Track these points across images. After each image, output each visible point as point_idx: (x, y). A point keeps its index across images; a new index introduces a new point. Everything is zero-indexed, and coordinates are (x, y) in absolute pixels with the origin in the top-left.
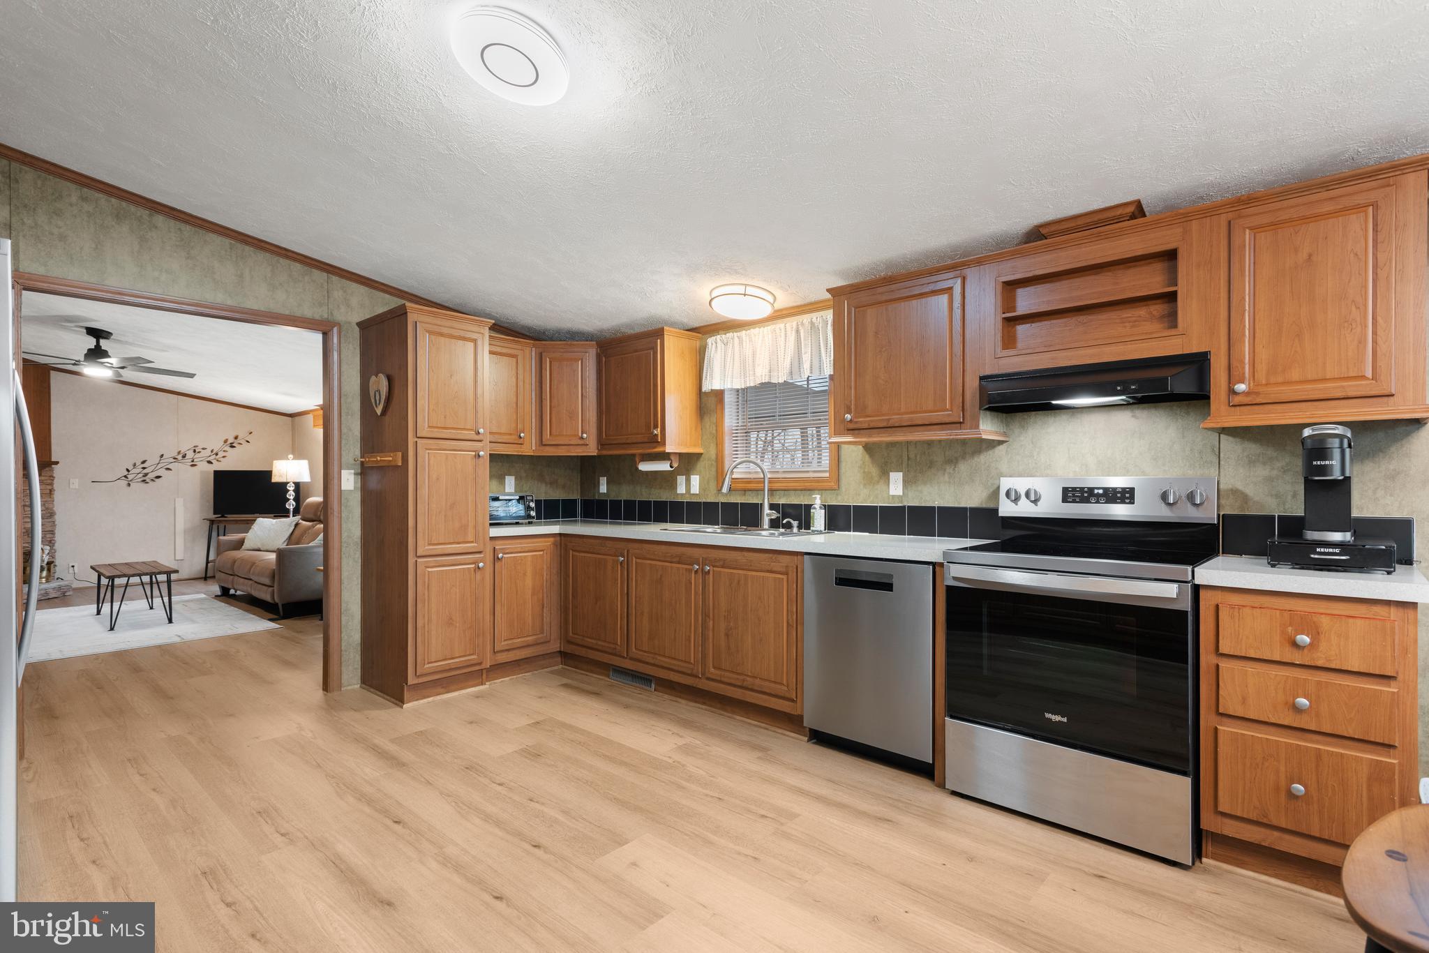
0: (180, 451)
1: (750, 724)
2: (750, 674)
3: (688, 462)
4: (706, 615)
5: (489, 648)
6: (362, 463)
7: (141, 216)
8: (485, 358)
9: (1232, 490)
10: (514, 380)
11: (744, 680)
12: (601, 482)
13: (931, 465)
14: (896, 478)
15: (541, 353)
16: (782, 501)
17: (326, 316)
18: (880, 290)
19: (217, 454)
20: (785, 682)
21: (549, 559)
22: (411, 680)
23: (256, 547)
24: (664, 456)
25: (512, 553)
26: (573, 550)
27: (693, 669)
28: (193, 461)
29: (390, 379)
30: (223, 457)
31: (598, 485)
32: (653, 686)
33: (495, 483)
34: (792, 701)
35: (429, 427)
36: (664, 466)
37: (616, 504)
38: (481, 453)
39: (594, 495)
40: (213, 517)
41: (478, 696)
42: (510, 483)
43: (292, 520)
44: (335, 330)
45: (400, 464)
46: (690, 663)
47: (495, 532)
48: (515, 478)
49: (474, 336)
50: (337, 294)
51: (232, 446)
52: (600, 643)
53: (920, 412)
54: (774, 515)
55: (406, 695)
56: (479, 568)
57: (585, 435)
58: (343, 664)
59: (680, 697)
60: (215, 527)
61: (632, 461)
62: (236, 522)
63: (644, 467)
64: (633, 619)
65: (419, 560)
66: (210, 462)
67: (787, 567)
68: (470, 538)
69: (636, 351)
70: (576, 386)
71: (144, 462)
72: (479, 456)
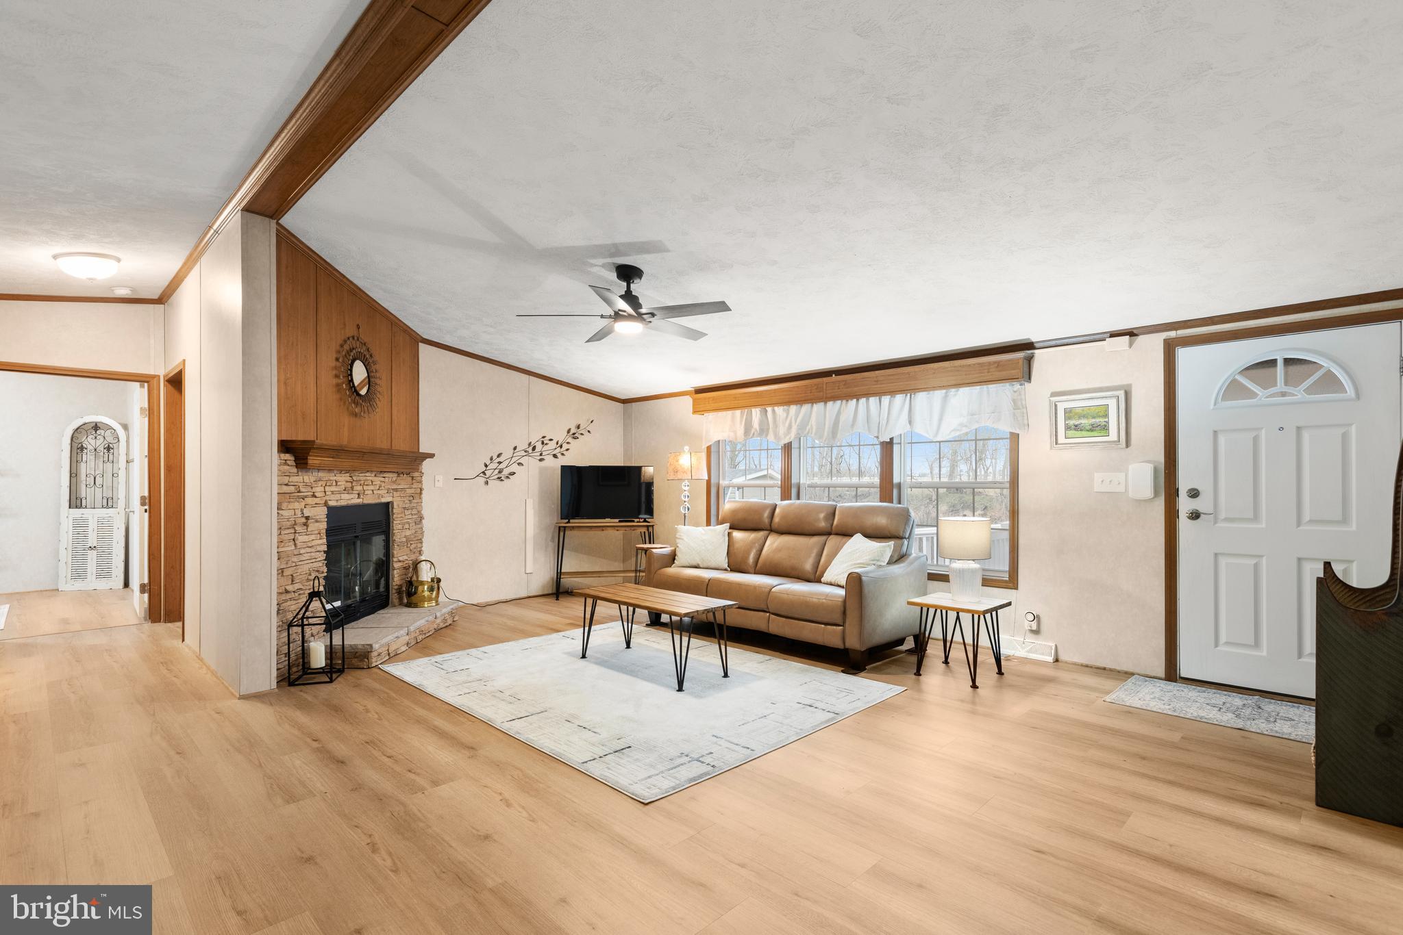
0: (531, 443)
19: (561, 447)
28: (541, 455)
30: (569, 450)
51: (575, 437)
66: (556, 456)
71: (499, 456)
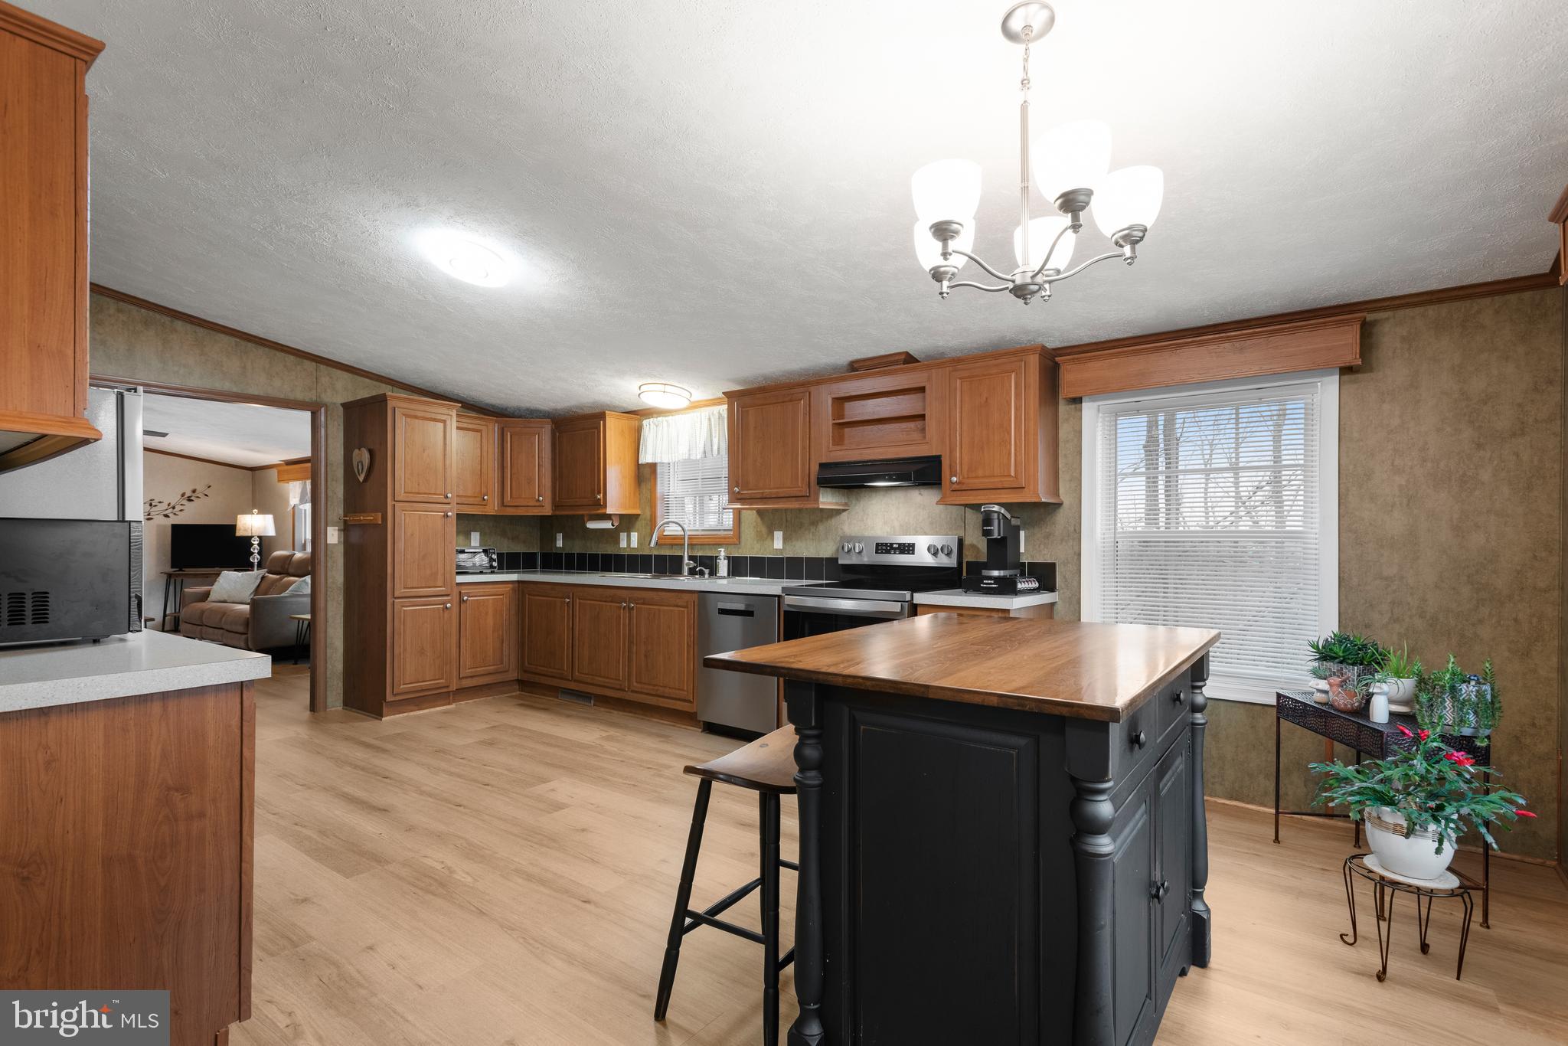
1: (662, 724)
2: (661, 684)
3: (627, 522)
4: (631, 643)
5: (455, 673)
6: (345, 521)
7: (164, 323)
8: (454, 435)
9: (971, 545)
10: (479, 450)
11: (657, 690)
12: (558, 537)
13: (801, 525)
14: (778, 535)
15: (503, 428)
16: (699, 554)
17: (314, 398)
18: (758, 396)
19: (174, 508)
20: (685, 689)
21: (508, 602)
22: (389, 698)
23: (222, 599)
24: (608, 517)
25: (476, 596)
26: (529, 595)
27: (621, 685)
28: (149, 515)
29: (371, 452)
30: (181, 510)
31: (555, 540)
32: (592, 702)
33: (461, 538)
34: (690, 702)
35: (405, 492)
36: (607, 525)
37: (570, 556)
38: (450, 514)
39: (552, 550)
40: (170, 570)
41: (445, 712)
42: (475, 538)
43: (256, 573)
44: (323, 410)
45: (380, 523)
46: (619, 680)
47: (460, 579)
48: (481, 535)
49: (444, 417)
50: (325, 380)
51: (190, 500)
52: (550, 670)
53: (783, 488)
54: (692, 564)
55: (385, 710)
56: (447, 607)
57: (541, 498)
58: (328, 689)
59: (613, 709)
60: (172, 580)
61: (581, 520)
62: (196, 575)
63: (592, 525)
64: (576, 648)
65: (396, 601)
66: (166, 516)
67: (687, 602)
68: (440, 584)
69: (583, 429)
70: (534, 456)
72: (447, 516)
